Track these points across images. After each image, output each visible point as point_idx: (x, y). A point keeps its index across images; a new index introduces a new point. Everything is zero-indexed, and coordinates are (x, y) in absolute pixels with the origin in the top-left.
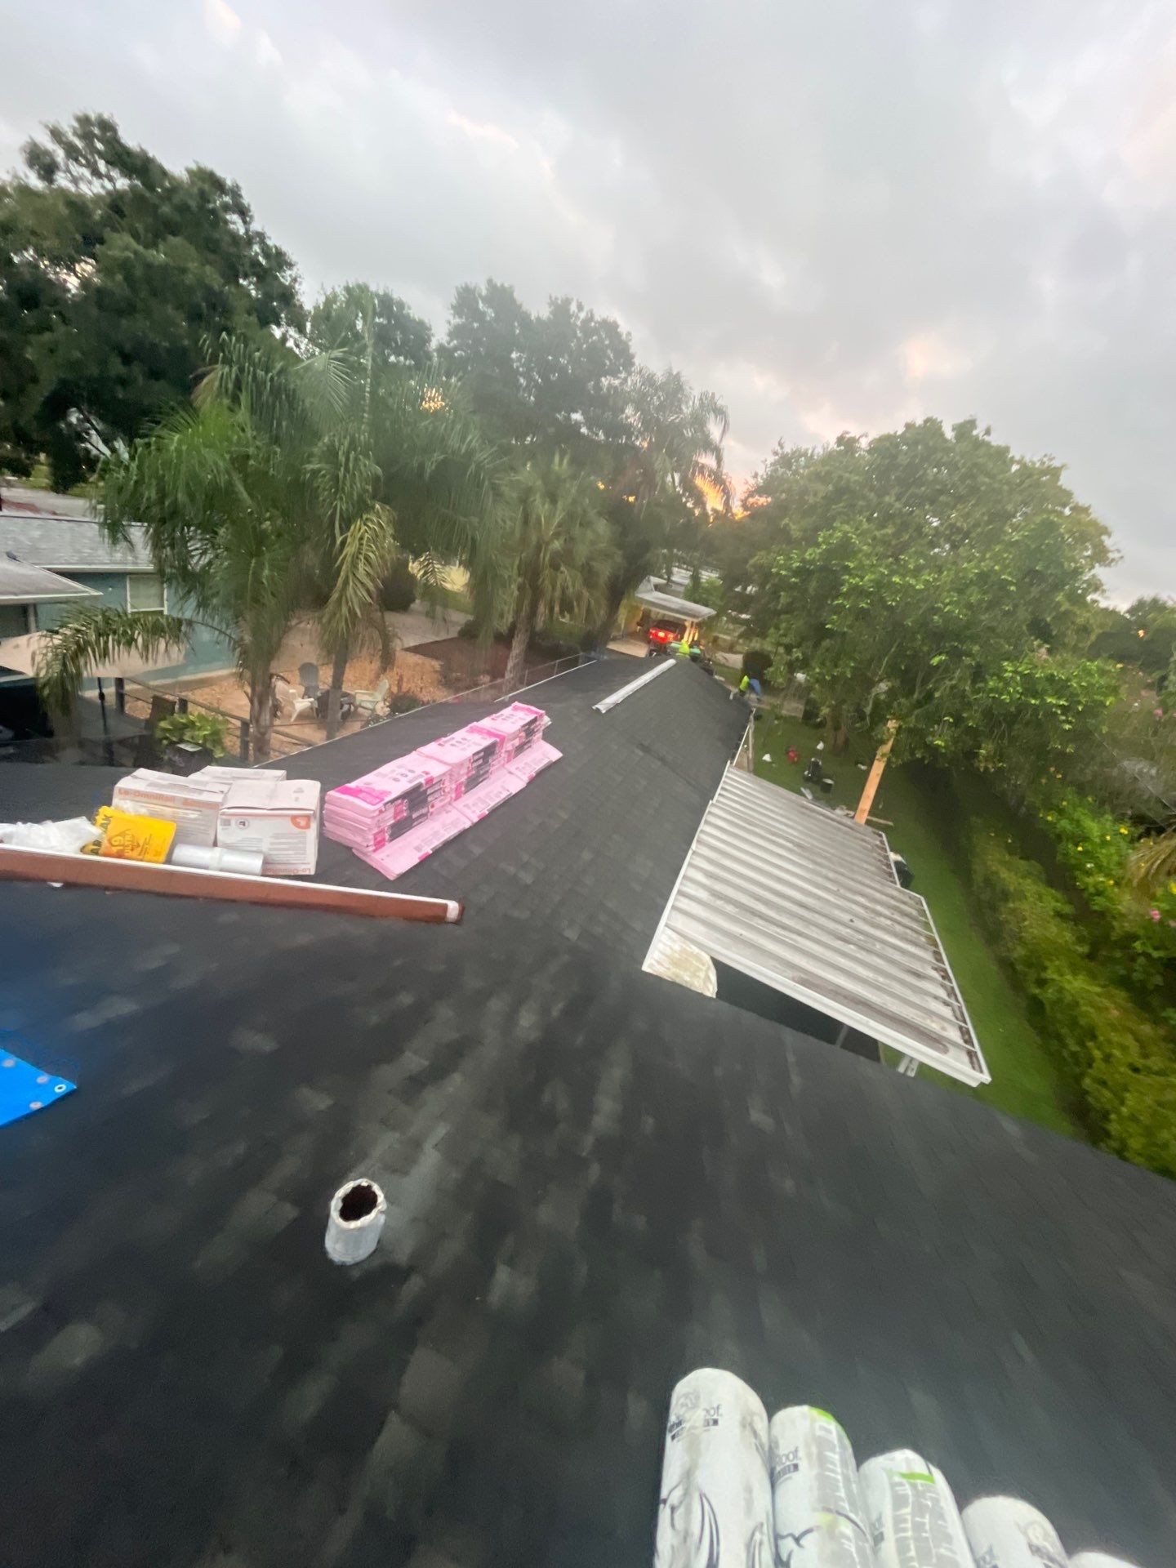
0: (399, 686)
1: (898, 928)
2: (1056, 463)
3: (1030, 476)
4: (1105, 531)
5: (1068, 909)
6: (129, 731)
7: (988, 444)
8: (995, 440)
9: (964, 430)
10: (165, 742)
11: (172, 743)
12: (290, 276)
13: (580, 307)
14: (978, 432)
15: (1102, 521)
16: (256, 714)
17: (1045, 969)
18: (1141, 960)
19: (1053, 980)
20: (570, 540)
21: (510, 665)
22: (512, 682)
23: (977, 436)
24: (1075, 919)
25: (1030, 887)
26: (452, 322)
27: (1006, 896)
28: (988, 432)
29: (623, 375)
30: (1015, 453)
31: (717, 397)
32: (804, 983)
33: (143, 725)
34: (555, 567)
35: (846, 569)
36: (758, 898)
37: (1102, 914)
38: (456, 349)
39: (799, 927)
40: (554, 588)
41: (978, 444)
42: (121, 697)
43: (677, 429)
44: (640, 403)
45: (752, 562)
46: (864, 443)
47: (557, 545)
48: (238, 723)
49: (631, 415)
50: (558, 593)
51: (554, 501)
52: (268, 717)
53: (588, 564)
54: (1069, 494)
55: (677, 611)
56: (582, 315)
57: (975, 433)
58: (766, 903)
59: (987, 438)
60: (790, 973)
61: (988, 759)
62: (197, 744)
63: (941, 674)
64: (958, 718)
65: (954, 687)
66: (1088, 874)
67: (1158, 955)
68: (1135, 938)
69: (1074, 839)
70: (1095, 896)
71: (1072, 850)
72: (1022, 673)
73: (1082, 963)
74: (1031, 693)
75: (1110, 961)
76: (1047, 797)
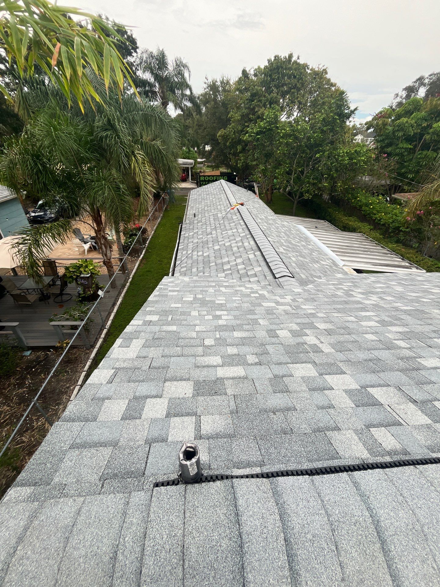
1: (369, 244)
4: (344, 92)
8: (301, 61)
9: (289, 58)
10: (75, 277)
11: (78, 276)
15: (343, 89)
18: (401, 233)
28: (298, 58)
29: (134, 54)
30: (309, 66)
31: (182, 59)
32: (374, 265)
37: (384, 225)
39: (355, 252)
41: (296, 64)
43: (170, 78)
45: (218, 135)
46: (251, 72)
52: (109, 252)
54: (329, 80)
55: (184, 164)
56: (110, 23)
57: (294, 59)
60: (369, 264)
61: (341, 186)
62: (89, 273)
63: (318, 161)
64: (329, 175)
65: (325, 164)
66: (375, 214)
67: (407, 230)
68: (399, 227)
69: (367, 205)
70: (380, 220)
71: (367, 209)
72: (347, 153)
73: (386, 240)
74: (351, 159)
75: (391, 237)
76: (352, 194)
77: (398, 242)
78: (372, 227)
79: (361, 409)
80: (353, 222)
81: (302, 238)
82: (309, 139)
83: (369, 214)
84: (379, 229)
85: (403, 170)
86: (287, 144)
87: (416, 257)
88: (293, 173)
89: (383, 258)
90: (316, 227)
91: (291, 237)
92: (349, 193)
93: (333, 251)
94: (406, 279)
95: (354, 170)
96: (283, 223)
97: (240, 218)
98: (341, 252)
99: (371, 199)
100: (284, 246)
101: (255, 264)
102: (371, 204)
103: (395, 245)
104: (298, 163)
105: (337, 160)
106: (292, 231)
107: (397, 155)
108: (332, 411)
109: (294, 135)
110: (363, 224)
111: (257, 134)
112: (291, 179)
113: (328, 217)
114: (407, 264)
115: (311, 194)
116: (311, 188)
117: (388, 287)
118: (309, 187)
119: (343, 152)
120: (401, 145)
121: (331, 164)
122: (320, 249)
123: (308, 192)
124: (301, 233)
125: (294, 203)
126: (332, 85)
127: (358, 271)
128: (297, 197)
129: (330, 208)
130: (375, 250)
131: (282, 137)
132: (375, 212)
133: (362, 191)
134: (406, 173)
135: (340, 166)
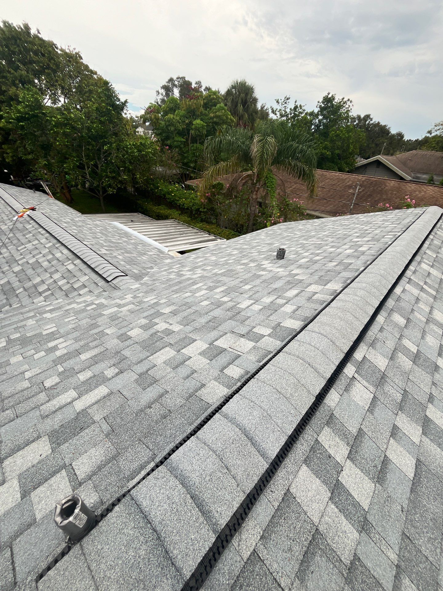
1: (182, 227)
8: (44, 37)
18: (202, 213)
28: (39, 32)
32: (191, 244)
36: (160, 236)
37: (187, 209)
39: (174, 236)
57: (33, 32)
60: (188, 244)
61: (140, 178)
63: (108, 154)
64: (125, 167)
65: (117, 156)
66: (178, 201)
67: (205, 210)
68: (199, 209)
69: (169, 193)
70: (183, 205)
71: (170, 197)
72: (133, 144)
73: (194, 221)
74: (140, 151)
75: (196, 218)
76: (153, 185)
77: (202, 221)
78: (180, 212)
79: (214, 361)
80: (163, 210)
81: (121, 234)
82: (89, 129)
83: (173, 201)
84: (186, 213)
85: (185, 161)
86: (65, 134)
87: (218, 231)
88: (86, 167)
89: (196, 237)
90: (132, 221)
91: (109, 235)
92: (151, 184)
93: (156, 240)
94: (215, 250)
95: (146, 162)
96: (95, 223)
97: (37, 226)
98: (162, 239)
99: (171, 188)
100: (106, 246)
101: (78, 274)
102: (172, 192)
103: (201, 224)
104: (88, 156)
105: (127, 152)
106: (109, 229)
107: (176, 147)
108: (195, 375)
109: (68, 124)
110: (172, 210)
111: (19, 119)
112: (86, 174)
113: (140, 209)
114: (213, 238)
115: (114, 188)
116: (111, 182)
117: (206, 259)
118: (109, 181)
119: (130, 145)
120: (176, 139)
121: (123, 156)
122: (142, 241)
123: (110, 186)
124: (118, 229)
125: (99, 199)
126: (92, 72)
127: (182, 253)
128: (101, 193)
129: (139, 200)
130: (188, 232)
131: (54, 126)
132: (177, 198)
133: (161, 181)
134: (188, 162)
135: (132, 159)
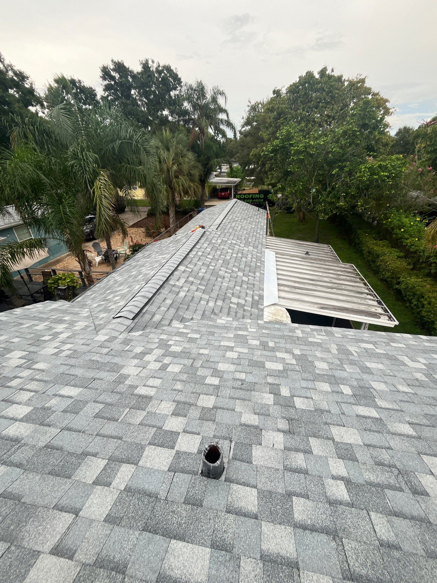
0: (132, 241)
1: (348, 278)
2: (363, 77)
3: (354, 85)
4: (387, 101)
5: (402, 254)
6: (38, 288)
7: (334, 76)
8: (336, 74)
9: (323, 72)
10: (53, 288)
11: (55, 288)
12: (29, 82)
13: (153, 62)
14: (328, 72)
15: (385, 97)
16: (83, 267)
17: (399, 278)
18: (433, 265)
19: (403, 281)
20: (180, 164)
21: (171, 221)
22: (174, 228)
23: (329, 74)
24: (406, 257)
25: (386, 250)
26: (103, 84)
27: (378, 256)
28: (333, 71)
29: (179, 88)
30: (345, 77)
31: (219, 87)
32: (322, 308)
33: (42, 283)
34: (177, 177)
35: (291, 145)
36: (295, 282)
37: (415, 252)
38: (108, 96)
39: (314, 288)
40: (179, 186)
41: (330, 77)
42: (29, 276)
43: (207, 105)
44: (189, 99)
45: (251, 154)
46: (284, 91)
47: (175, 167)
48: (78, 273)
49: (186, 105)
50: (181, 187)
51: (168, 150)
52: (88, 267)
53: (189, 172)
54: (370, 89)
55: (227, 183)
56: (155, 65)
57: (327, 73)
58: (298, 282)
59: (333, 74)
60: (316, 306)
61: (362, 206)
62: (65, 286)
65: (343, 181)
66: (407, 239)
69: (399, 227)
71: (398, 232)
76: (385, 215)
90: (306, 253)
93: (280, 285)
114: (379, 310)
132: (406, 236)
133: (398, 211)
